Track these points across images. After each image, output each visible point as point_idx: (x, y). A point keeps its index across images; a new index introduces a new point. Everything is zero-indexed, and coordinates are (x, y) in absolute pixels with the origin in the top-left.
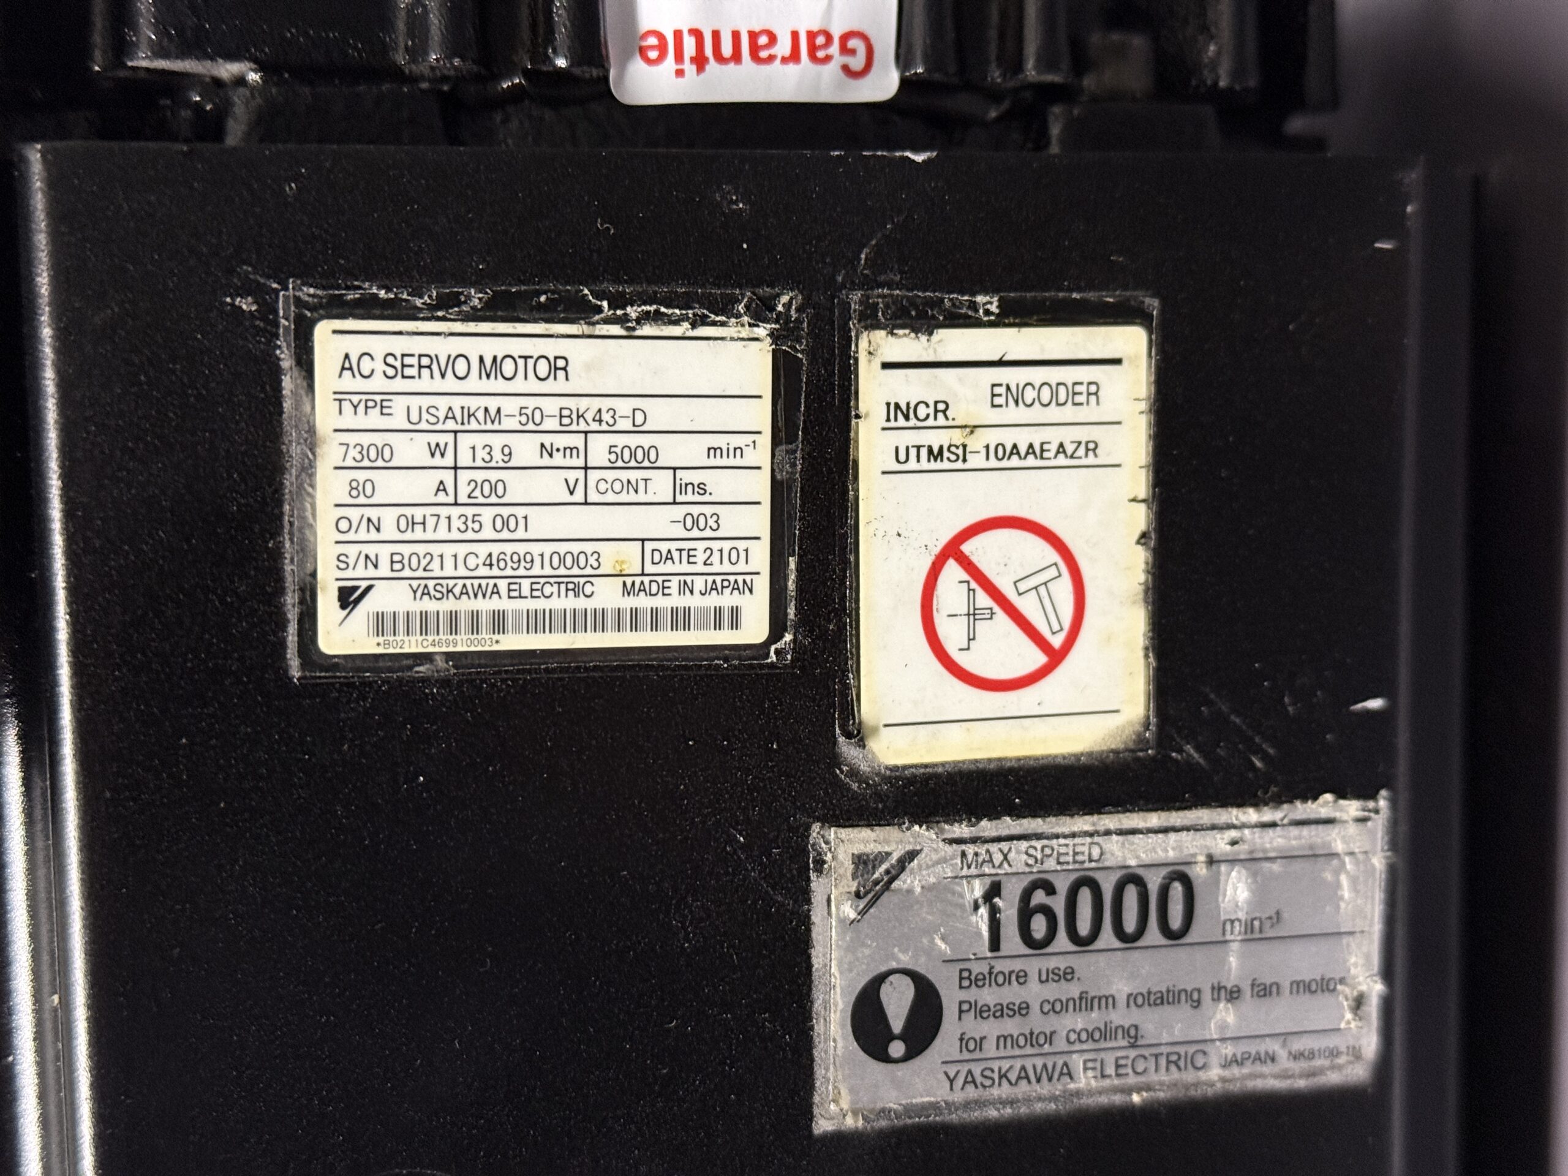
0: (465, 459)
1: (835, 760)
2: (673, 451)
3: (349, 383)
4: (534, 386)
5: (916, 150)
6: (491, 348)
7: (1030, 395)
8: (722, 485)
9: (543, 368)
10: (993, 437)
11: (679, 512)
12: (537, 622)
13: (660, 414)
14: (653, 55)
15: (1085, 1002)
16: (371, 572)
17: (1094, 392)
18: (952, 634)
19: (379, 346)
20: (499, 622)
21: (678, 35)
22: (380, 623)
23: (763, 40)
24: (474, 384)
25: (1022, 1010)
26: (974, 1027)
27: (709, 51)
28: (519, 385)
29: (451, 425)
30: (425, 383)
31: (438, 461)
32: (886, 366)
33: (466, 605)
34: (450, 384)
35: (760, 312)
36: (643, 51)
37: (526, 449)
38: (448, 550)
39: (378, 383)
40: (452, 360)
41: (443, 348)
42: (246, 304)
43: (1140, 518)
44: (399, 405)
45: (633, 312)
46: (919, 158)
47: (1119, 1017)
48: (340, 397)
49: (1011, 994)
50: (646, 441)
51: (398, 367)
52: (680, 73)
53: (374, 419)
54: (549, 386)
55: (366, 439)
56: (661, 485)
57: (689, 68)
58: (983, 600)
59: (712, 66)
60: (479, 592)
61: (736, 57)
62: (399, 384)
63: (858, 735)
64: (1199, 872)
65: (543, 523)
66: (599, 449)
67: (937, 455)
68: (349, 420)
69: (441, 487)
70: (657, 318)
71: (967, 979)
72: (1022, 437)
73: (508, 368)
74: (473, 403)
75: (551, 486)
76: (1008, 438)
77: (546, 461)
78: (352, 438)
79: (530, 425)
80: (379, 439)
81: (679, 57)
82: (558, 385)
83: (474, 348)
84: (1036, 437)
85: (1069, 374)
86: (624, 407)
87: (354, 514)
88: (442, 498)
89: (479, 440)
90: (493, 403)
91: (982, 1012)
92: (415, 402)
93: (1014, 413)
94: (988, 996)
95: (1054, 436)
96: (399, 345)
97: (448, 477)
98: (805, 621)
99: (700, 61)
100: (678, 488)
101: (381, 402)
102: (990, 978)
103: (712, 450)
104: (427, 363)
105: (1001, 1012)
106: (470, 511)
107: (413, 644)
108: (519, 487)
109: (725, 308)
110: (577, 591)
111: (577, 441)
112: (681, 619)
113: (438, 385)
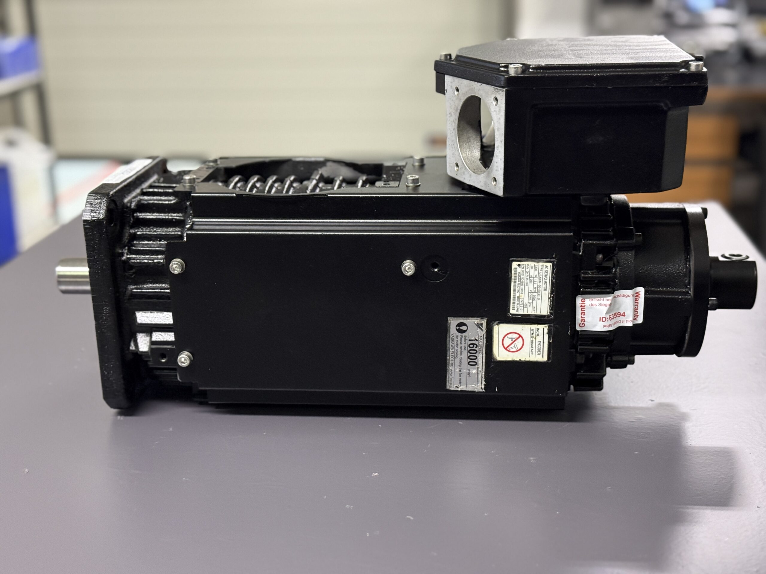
0: (535, 279)
1: (495, 321)
2: (535, 303)
3: (544, 266)
4: (543, 287)
5: (570, 332)
6: (548, 282)
7: (539, 346)
8: (530, 308)
9: (545, 288)
10: (534, 341)
11: (527, 303)
12: (515, 286)
13: (539, 301)
14: (582, 300)
15: (461, 351)
16: (522, 268)
17: (539, 354)
18: (510, 336)
19: (549, 270)
20: (515, 282)
21: (585, 304)
22: (516, 269)
23: (584, 314)
24: (544, 280)
25: (461, 344)
26: (460, 337)
27: (583, 307)
28: (543, 285)
29: (539, 277)
30: (544, 275)
31: (535, 276)
32: (544, 328)
33: (517, 278)
34: (544, 277)
35: (551, 313)
36: (583, 299)
37: (536, 286)
38: (524, 276)
39: (544, 270)
40: (547, 278)
41: (548, 277)
42: (554, 256)
43: (523, 359)
44: (542, 272)
45: (552, 299)
46: (569, 333)
47: (459, 356)
48: (543, 265)
49: (463, 342)
50: (536, 300)
51: (546, 272)
52: (580, 304)
53: (540, 269)
54: (543, 289)
55: (538, 268)
56: (530, 301)
57: (581, 305)
58: (514, 340)
59: (581, 308)
60: (519, 280)
61: (582, 311)
62: (544, 272)
63: (498, 324)
64: (477, 366)
65: (527, 287)
66: (535, 294)
67: (532, 334)
68: (540, 266)
69: (532, 276)
70: (551, 301)
71: (465, 337)
72: (534, 345)
73: (545, 284)
74: (541, 280)
75: (531, 288)
76: (534, 343)
77: (534, 288)
78: (538, 266)
79: (539, 286)
80: (538, 269)
81: (582, 304)
82: (543, 290)
83: (548, 280)
84: (534, 347)
85: (542, 351)
86: (540, 297)
87: (529, 266)
88: (530, 276)
89: (537, 281)
90: (541, 282)
91: (461, 339)
92: (542, 273)
93: (537, 344)
94: (463, 339)
95: (534, 349)
96: (549, 272)
97: (533, 277)
98: (513, 318)
99: (581, 306)
100: (530, 303)
101: (542, 270)
102: (466, 340)
103: (534, 307)
104: (546, 275)
105: (461, 341)
106: (529, 279)
107: (513, 272)
108: (531, 285)
109: (551, 310)
110: (518, 291)
111: (536, 292)
112: (514, 303)
113: (544, 276)
